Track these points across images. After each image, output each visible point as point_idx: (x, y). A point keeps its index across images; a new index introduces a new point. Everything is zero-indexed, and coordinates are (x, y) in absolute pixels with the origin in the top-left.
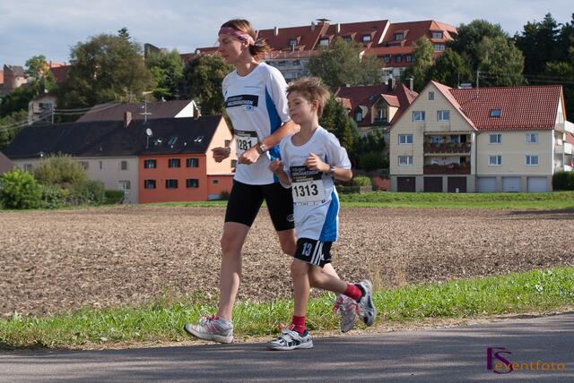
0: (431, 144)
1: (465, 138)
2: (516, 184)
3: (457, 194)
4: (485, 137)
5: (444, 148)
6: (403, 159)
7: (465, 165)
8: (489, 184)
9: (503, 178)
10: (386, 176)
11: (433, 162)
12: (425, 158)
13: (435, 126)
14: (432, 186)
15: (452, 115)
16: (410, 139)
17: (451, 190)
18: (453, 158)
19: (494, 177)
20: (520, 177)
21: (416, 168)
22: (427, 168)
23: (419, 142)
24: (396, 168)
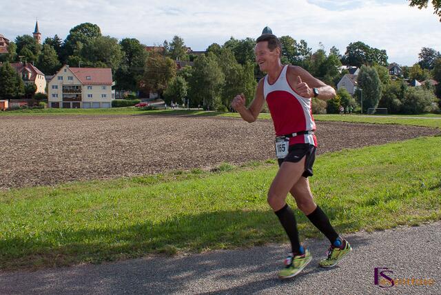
0: (65, 89)
1: (77, 87)
2: (97, 105)
3: (76, 109)
4: (86, 87)
5: (71, 91)
6: (54, 95)
7: (79, 98)
8: (87, 105)
9: (93, 103)
10: (47, 102)
11: (65, 96)
12: (63, 95)
13: (67, 82)
14: (66, 106)
15: (74, 78)
16: (57, 87)
17: (74, 107)
18: (73, 95)
19: (90, 103)
20: (99, 103)
21: (59, 99)
22: (64, 99)
23: (60, 88)
24: (51, 99)
